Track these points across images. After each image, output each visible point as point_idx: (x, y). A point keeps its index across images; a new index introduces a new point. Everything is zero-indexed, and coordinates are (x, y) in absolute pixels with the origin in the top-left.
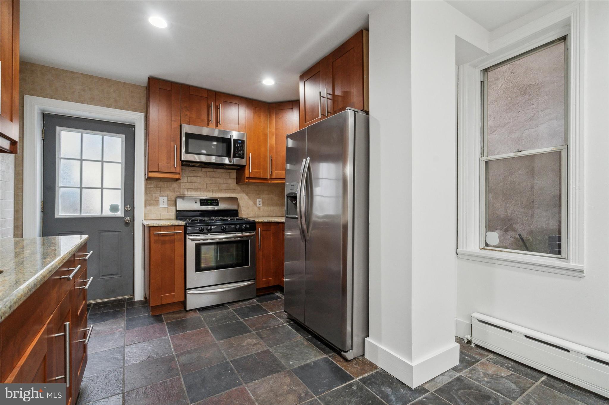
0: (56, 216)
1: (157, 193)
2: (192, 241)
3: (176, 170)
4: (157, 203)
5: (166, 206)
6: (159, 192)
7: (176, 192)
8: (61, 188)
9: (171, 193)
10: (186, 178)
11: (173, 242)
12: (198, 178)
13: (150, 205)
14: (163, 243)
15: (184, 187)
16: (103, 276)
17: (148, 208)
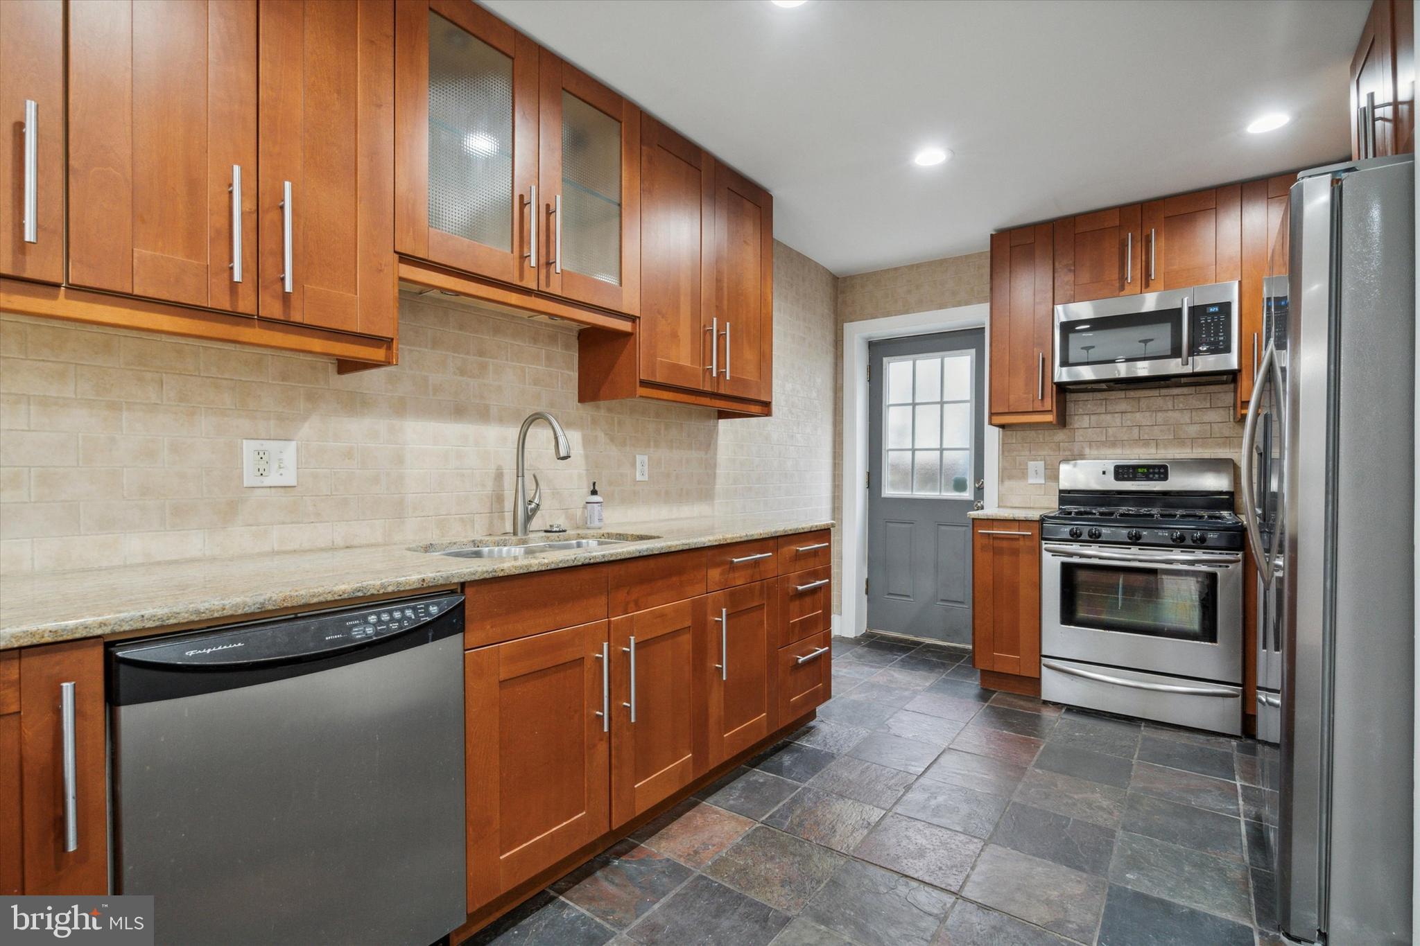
0: (883, 496)
1: (1023, 453)
2: (1053, 555)
3: (1043, 406)
4: (1024, 475)
5: (1043, 482)
6: (1027, 453)
7: (1064, 450)
8: (890, 452)
9: (1052, 453)
10: (1086, 417)
11: (1015, 552)
12: (1116, 415)
13: (1010, 477)
14: (997, 552)
15: (1081, 438)
16: (942, 600)
17: (1007, 483)
